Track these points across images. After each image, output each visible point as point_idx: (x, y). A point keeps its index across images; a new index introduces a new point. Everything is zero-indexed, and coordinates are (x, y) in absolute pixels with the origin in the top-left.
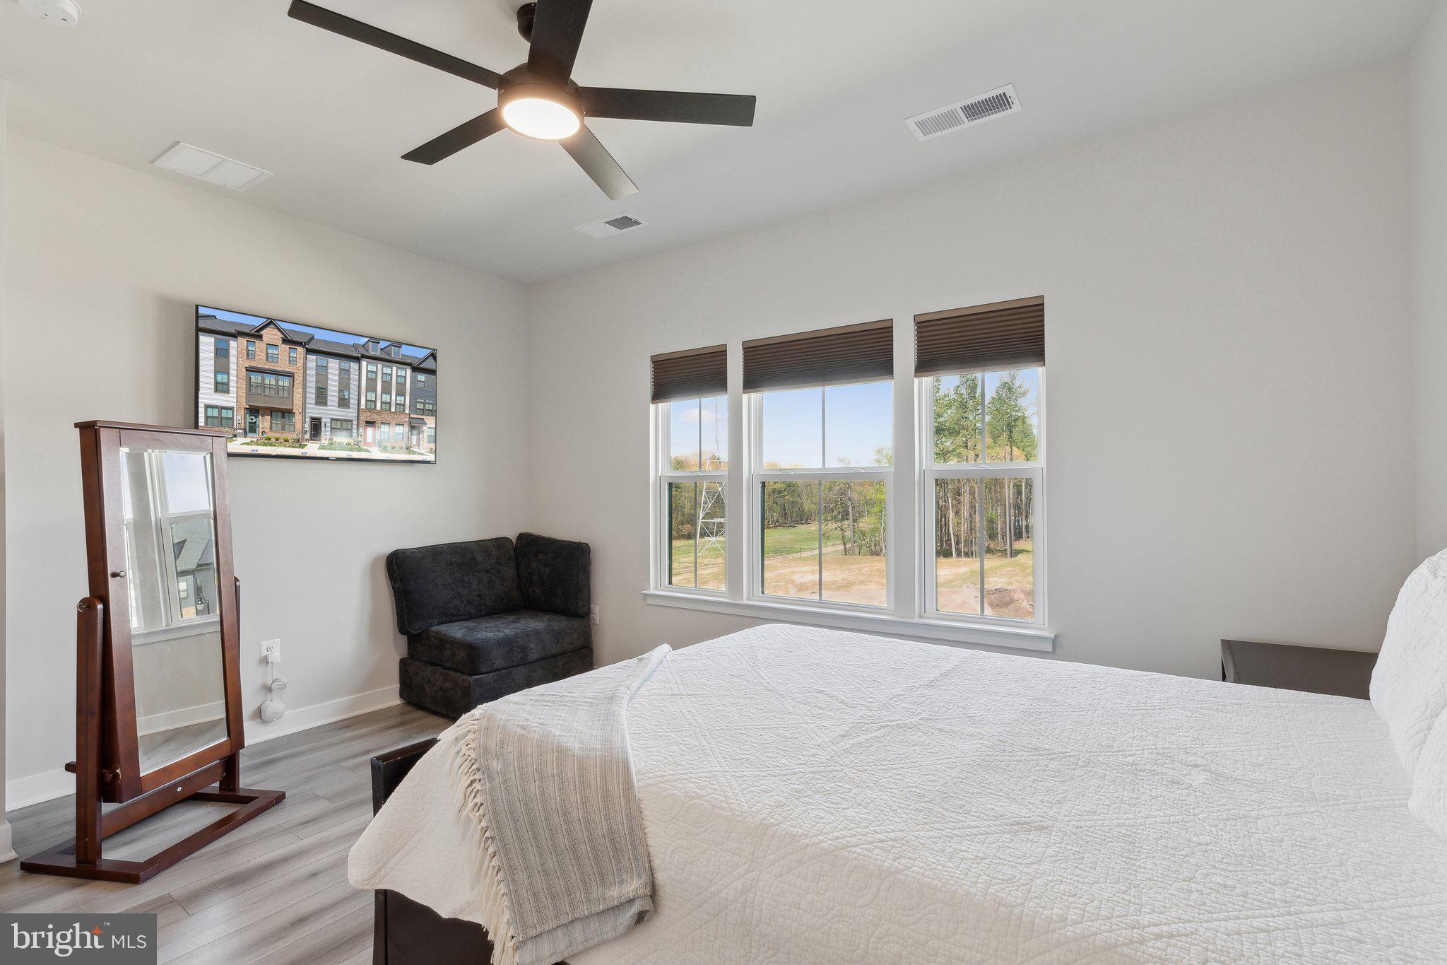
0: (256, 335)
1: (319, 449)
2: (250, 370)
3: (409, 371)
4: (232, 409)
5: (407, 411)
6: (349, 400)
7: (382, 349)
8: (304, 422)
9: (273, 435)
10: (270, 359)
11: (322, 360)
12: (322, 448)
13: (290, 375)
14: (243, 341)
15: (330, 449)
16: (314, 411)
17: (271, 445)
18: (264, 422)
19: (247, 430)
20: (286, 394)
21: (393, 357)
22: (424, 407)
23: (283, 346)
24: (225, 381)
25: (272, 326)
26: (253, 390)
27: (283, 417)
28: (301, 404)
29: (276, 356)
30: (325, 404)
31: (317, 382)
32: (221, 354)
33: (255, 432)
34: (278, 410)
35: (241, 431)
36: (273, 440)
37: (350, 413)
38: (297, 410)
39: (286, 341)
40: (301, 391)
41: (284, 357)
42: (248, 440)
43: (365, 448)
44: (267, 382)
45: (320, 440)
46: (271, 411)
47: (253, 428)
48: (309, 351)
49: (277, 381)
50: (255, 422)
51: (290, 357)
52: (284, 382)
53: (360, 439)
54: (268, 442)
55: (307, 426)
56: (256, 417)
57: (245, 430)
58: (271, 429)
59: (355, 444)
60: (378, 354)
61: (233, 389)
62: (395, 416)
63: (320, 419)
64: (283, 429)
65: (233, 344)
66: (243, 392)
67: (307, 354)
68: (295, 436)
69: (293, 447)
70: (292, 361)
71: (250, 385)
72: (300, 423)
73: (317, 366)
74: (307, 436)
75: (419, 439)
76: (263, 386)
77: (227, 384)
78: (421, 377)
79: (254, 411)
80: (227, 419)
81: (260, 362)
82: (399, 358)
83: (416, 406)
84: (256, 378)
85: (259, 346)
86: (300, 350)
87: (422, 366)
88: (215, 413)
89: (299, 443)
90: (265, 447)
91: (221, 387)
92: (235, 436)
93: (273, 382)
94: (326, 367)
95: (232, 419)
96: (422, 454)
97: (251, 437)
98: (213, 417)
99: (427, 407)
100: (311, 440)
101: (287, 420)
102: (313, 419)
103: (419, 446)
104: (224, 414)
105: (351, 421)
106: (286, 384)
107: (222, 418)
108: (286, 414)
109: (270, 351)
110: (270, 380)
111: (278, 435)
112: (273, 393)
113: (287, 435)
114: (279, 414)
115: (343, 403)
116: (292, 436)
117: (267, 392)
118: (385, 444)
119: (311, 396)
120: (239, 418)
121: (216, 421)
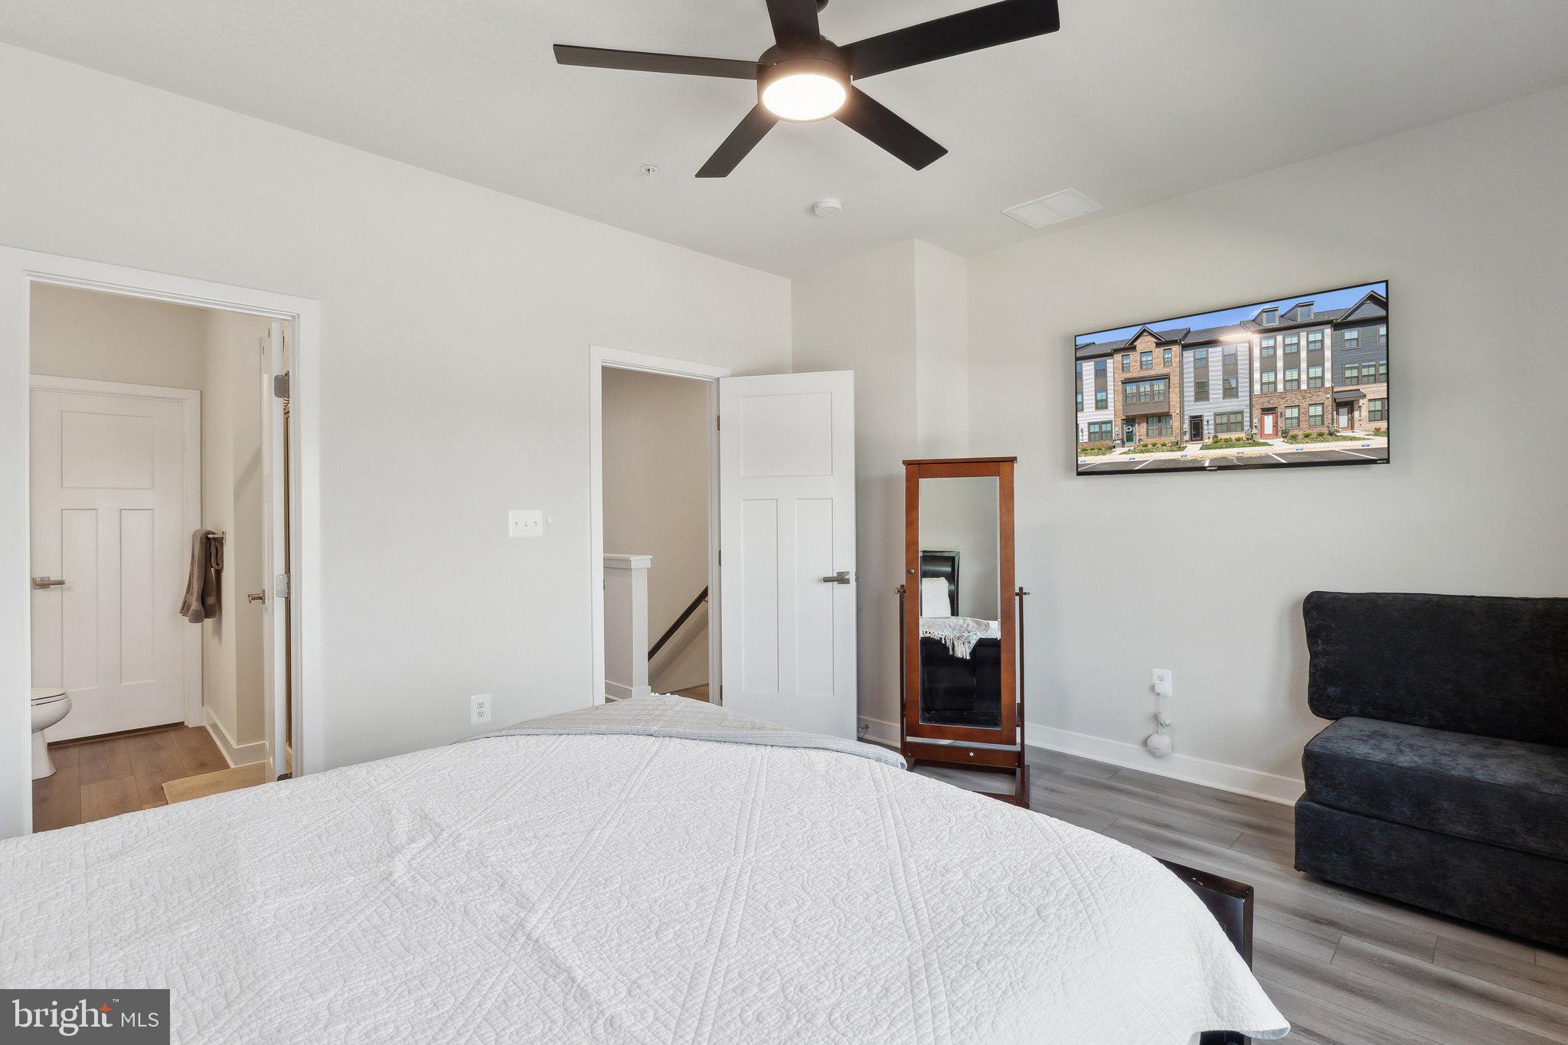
0: (1131, 347)
1: (1201, 449)
2: (1126, 382)
3: (1328, 331)
4: (1110, 422)
5: (1328, 384)
6: (1237, 388)
7: (1282, 316)
8: (1182, 422)
9: (1149, 441)
10: (1144, 367)
11: (1201, 352)
12: (1205, 447)
13: (1165, 377)
14: (1118, 357)
15: (1215, 448)
16: (1193, 408)
17: (1148, 451)
18: (1140, 430)
19: (1125, 440)
20: (1162, 398)
21: (1300, 320)
22: (1360, 372)
23: (1157, 349)
24: (1104, 398)
25: (1145, 334)
26: (1129, 401)
27: (1160, 422)
28: (1178, 405)
29: (1150, 362)
30: (1207, 398)
31: (1195, 377)
32: (1101, 374)
33: (1132, 441)
34: (1153, 415)
35: (1119, 442)
36: (1150, 446)
37: (1240, 403)
38: (1175, 411)
39: (1158, 345)
40: (1177, 390)
41: (1158, 360)
42: (1126, 449)
43: (1262, 441)
44: (1142, 389)
45: (1202, 439)
46: (1147, 418)
47: (1130, 437)
48: (1185, 347)
49: (1152, 386)
50: (1132, 431)
51: (1164, 359)
52: (1160, 386)
53: (1255, 431)
54: (1145, 449)
55: (1186, 426)
56: (1133, 426)
57: (1122, 440)
58: (1148, 435)
59: (1248, 439)
60: (1276, 324)
61: (1111, 404)
62: (1308, 395)
63: (1201, 416)
64: (1160, 434)
65: (1110, 362)
66: (1120, 405)
67: (1183, 350)
68: (1173, 439)
69: (1172, 451)
70: (1166, 363)
71: (1126, 396)
72: (1179, 425)
73: (1195, 360)
74: (1187, 437)
75: (1351, 421)
76: (1138, 394)
77: (1106, 400)
78: (1351, 334)
79: (1130, 421)
80: (1107, 432)
81: (1135, 372)
82: (1312, 319)
83: (1343, 374)
84: (1131, 389)
85: (1134, 357)
86: (1176, 349)
87: (1351, 318)
88: (1096, 428)
89: (1178, 446)
90: (1142, 455)
91: (1101, 405)
92: (1114, 447)
93: (1148, 389)
94: (1206, 359)
95: (1111, 432)
96: (1359, 439)
97: (1129, 446)
98: (1095, 433)
99: (1365, 372)
100: (1192, 440)
101: (1164, 420)
102: (1193, 417)
103: (1352, 428)
104: (1104, 428)
105: (1241, 413)
106: (1162, 387)
107: (1102, 433)
108: (1163, 419)
109: (1143, 359)
110: (1145, 387)
111: (1154, 441)
112: (1148, 400)
113: (1163, 440)
114: (1155, 419)
115: (1230, 392)
116: (1169, 440)
117: (1143, 399)
118: (1291, 433)
119: (1190, 392)
120: (1117, 430)
121: (1097, 436)
